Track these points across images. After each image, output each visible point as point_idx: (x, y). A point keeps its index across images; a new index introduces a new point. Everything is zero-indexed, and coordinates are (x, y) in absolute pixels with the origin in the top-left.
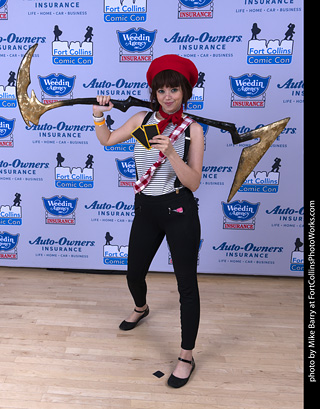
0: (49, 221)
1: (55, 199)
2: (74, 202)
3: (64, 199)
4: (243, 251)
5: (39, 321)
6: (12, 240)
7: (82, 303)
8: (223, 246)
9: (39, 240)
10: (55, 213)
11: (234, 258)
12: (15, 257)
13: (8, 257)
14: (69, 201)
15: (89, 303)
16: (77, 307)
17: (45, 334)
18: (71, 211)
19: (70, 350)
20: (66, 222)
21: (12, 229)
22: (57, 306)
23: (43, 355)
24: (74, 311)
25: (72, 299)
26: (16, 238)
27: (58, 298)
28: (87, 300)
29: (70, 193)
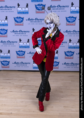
0: (18, 57)
1: (19, 51)
2: (24, 52)
3: (22, 51)
4: (70, 65)
5: (15, 84)
6: (8, 63)
7: (27, 79)
8: (65, 63)
9: (15, 63)
10: (19, 55)
11: (68, 67)
12: (9, 67)
13: (7, 67)
14: (23, 52)
15: (28, 79)
16: (25, 80)
17: (17, 87)
18: (24, 54)
19: (23, 91)
20: (22, 58)
21: (8, 60)
22: (20, 80)
23: (16, 92)
24: (24, 81)
25: (24, 78)
26: (9, 62)
27: (20, 78)
28: (28, 78)
29: (23, 50)
